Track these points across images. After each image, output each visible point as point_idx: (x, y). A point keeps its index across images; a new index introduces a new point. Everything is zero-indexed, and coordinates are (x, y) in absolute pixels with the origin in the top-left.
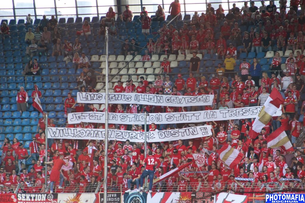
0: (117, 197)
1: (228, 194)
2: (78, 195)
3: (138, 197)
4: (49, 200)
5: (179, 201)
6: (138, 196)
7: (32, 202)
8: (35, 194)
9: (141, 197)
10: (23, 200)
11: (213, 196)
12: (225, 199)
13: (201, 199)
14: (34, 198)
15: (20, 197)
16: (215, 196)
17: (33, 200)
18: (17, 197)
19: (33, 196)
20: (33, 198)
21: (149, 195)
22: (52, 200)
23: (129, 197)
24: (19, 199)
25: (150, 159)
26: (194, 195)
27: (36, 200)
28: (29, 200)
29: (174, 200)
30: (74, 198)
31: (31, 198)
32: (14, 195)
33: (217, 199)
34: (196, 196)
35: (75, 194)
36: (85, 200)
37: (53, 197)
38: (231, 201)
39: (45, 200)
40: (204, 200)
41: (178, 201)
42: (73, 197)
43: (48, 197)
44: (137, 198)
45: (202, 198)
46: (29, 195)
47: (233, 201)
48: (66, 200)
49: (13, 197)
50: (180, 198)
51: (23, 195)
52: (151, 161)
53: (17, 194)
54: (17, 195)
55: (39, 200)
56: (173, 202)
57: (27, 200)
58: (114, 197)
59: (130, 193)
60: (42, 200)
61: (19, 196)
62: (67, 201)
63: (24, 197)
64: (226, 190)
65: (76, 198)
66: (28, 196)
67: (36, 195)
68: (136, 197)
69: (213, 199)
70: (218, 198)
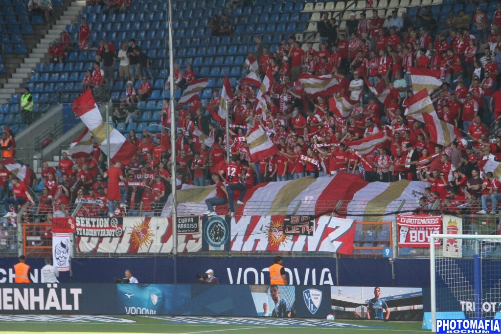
0: (194, 223)
1: (331, 218)
2: (148, 219)
3: (220, 224)
4: (113, 226)
5: (270, 227)
6: (219, 221)
7: (93, 228)
8: (96, 218)
9: (224, 222)
10: (83, 225)
11: (312, 221)
12: (327, 225)
13: (296, 224)
14: (96, 223)
15: (79, 222)
16: (314, 221)
17: (94, 226)
18: (74, 222)
19: (93, 220)
20: (94, 223)
21: (233, 220)
22: (116, 226)
24: (78, 225)
25: (231, 167)
26: (288, 220)
27: (98, 226)
28: (90, 226)
29: (263, 227)
30: (142, 224)
31: (91, 223)
32: (71, 218)
33: (317, 225)
34: (290, 220)
35: (144, 218)
36: (156, 227)
37: (117, 223)
38: (334, 227)
39: (108, 226)
40: (301, 226)
41: (269, 229)
42: (141, 223)
43: (111, 223)
44: (219, 225)
45: (299, 224)
46: (89, 219)
47: (337, 227)
48: (133, 226)
49: (70, 221)
50: (271, 224)
51: (82, 219)
52: (231, 171)
53: (75, 218)
54: (75, 220)
55: (101, 226)
56: (263, 229)
57: (87, 226)
58: (190, 223)
60: (105, 226)
61: (77, 221)
62: (134, 228)
63: (83, 222)
64: (328, 213)
65: (145, 223)
66: (88, 220)
67: (98, 219)
68: (217, 223)
69: (313, 225)
70: (319, 223)
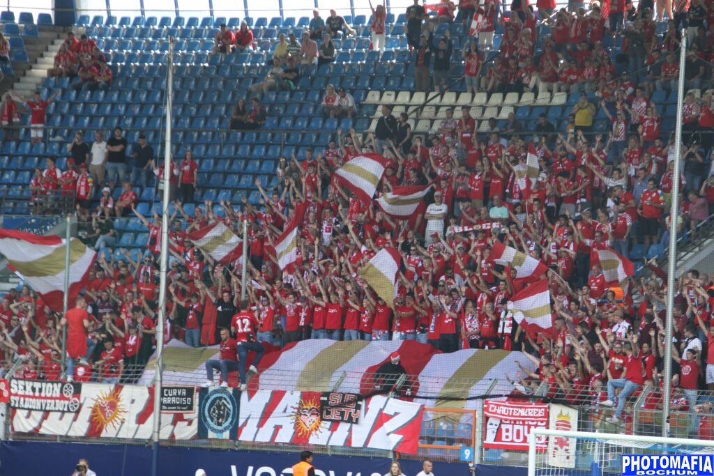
0: (187, 396)
1: (388, 399)
2: (118, 388)
3: (225, 399)
4: (66, 395)
5: (298, 409)
6: (224, 396)
7: (36, 398)
8: (42, 382)
9: (230, 397)
10: (21, 393)
11: (360, 403)
12: (381, 410)
13: (337, 406)
14: (40, 390)
15: (15, 387)
16: (362, 403)
17: (37, 394)
19: (37, 385)
20: (37, 390)
21: (244, 396)
22: (70, 396)
23: (208, 398)
24: (13, 391)
26: (325, 399)
27: (43, 395)
28: (31, 394)
29: (289, 407)
30: (110, 395)
31: (33, 389)
33: (367, 410)
34: (329, 400)
35: (112, 386)
36: (131, 400)
37: (72, 391)
38: (392, 414)
39: (58, 395)
40: (343, 409)
41: (296, 411)
42: (108, 392)
43: (64, 390)
44: (223, 401)
45: (340, 406)
46: (31, 384)
47: (396, 414)
48: (96, 398)
49: (2, 386)
50: (300, 404)
51: (21, 382)
52: (243, 325)
53: (10, 380)
54: (10, 383)
55: (49, 395)
56: (287, 411)
57: (27, 393)
58: (181, 396)
59: (210, 390)
60: (54, 395)
62: (97, 401)
63: (22, 388)
65: (114, 395)
66: (29, 385)
67: (44, 384)
68: (220, 398)
69: (359, 409)
70: (370, 406)
